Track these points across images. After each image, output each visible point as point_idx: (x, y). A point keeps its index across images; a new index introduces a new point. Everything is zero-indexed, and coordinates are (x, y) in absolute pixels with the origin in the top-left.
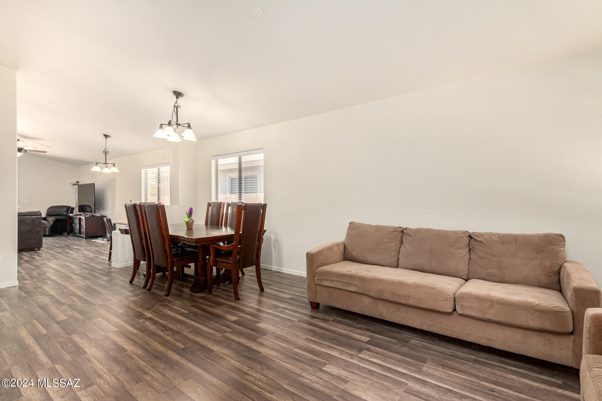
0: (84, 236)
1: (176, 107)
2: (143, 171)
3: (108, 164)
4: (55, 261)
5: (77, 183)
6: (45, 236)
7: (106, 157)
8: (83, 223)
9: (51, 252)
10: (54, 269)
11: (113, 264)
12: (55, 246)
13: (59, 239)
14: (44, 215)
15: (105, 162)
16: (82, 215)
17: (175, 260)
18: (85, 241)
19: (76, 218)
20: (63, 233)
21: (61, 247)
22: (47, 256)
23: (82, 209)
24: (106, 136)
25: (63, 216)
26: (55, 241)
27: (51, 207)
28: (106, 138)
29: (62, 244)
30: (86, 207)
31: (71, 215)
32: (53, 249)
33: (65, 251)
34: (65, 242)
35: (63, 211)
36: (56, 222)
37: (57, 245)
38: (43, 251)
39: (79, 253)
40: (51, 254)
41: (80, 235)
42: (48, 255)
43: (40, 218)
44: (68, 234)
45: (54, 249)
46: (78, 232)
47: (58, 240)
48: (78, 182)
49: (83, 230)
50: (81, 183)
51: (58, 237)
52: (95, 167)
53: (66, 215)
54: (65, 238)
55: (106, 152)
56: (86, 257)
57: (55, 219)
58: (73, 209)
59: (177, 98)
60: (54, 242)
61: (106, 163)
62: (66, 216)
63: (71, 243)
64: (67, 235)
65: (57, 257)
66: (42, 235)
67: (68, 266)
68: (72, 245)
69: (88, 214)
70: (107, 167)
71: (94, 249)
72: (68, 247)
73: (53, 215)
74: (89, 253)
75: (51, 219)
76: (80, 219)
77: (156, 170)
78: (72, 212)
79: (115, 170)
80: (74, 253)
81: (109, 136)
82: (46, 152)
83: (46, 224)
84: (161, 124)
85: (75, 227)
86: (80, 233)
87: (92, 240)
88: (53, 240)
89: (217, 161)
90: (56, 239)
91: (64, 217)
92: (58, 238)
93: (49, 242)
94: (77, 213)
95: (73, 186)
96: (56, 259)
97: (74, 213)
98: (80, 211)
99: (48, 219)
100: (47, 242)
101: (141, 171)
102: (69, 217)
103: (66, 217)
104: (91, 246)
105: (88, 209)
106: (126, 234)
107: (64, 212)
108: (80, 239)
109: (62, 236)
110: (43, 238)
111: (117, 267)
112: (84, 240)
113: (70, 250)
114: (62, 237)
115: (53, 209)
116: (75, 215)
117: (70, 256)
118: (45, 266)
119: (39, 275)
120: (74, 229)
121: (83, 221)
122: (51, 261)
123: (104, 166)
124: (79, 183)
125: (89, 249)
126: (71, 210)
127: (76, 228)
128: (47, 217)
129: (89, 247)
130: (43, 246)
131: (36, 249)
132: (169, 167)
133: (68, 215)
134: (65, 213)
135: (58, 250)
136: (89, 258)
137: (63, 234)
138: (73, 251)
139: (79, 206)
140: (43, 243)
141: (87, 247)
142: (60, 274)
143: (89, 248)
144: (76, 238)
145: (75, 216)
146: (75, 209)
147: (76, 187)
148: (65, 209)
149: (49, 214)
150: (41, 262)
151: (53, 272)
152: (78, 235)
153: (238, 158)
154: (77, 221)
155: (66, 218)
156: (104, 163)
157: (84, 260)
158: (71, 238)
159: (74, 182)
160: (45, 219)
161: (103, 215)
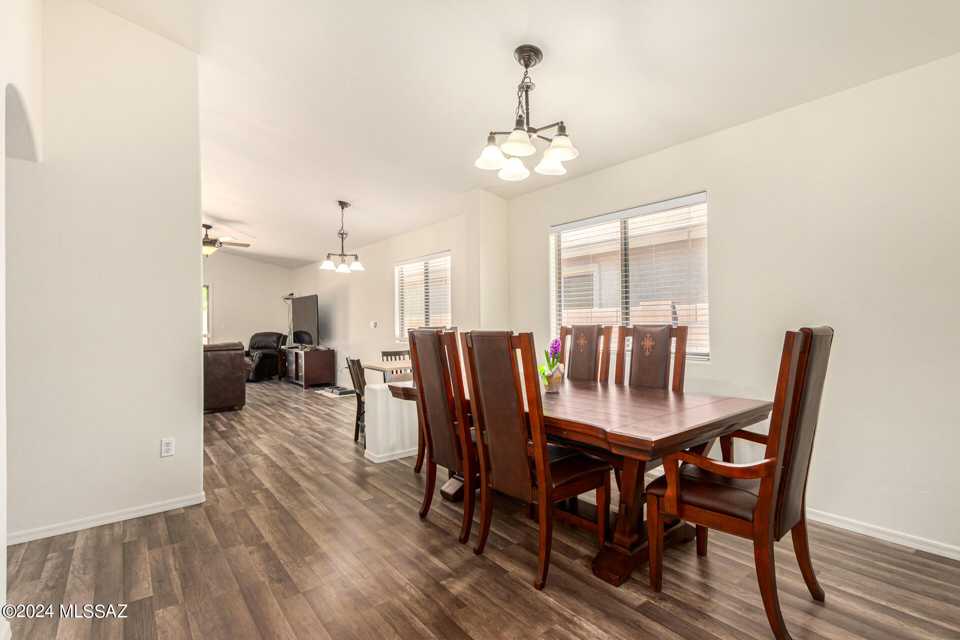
0: (303, 384)
1: (525, 88)
2: (397, 270)
3: (346, 255)
4: (265, 436)
5: (291, 297)
6: (249, 381)
7: (342, 244)
8: (302, 361)
9: (258, 414)
10: (266, 457)
11: (369, 453)
12: (264, 402)
13: (268, 387)
14: (246, 349)
15: (341, 253)
16: (298, 348)
17: (554, 486)
18: (305, 392)
19: (291, 353)
20: (272, 377)
21: (271, 405)
22: (253, 423)
23: (299, 337)
24: (343, 204)
25: (273, 348)
26: (262, 391)
27: (256, 335)
28: (343, 208)
29: (272, 398)
30: (303, 335)
31: (283, 347)
32: (261, 409)
33: (279, 413)
34: (278, 394)
35: (272, 341)
36: (264, 358)
37: (265, 399)
38: (247, 412)
39: (301, 419)
40: (258, 418)
41: (298, 382)
42: (255, 421)
43: (242, 356)
44: (280, 379)
45: (262, 407)
46: (294, 376)
47: (267, 389)
48: (292, 294)
49: (302, 373)
50: (296, 296)
51: (266, 382)
52: (326, 261)
53: (276, 347)
54: (276, 386)
55: (342, 234)
56: (314, 430)
57: (261, 355)
58: (286, 337)
59: (527, 66)
60: (261, 393)
61: (343, 255)
62: (276, 349)
63: (285, 396)
64: (278, 380)
65: (267, 426)
66: (245, 380)
67: (289, 452)
68: (287, 401)
69: (306, 345)
70: (343, 261)
71: (322, 410)
72: (282, 403)
73: (258, 348)
74: (317, 419)
75: (256, 354)
76: (297, 354)
77: (422, 265)
78: (284, 344)
79: (357, 266)
80: (294, 418)
81: (347, 204)
82: (248, 245)
83: (250, 365)
84: (491, 133)
85: (290, 368)
86: (297, 378)
87: (316, 391)
88: (260, 389)
89: (559, 236)
90: (264, 387)
91: (273, 350)
92: (266, 386)
93: (254, 394)
94: (290, 344)
95: (285, 300)
96: (267, 430)
97: (287, 345)
98: (295, 342)
99: (252, 354)
100: (252, 393)
101: (394, 269)
102: (281, 351)
103: (277, 351)
104: (317, 404)
105: (306, 338)
106: (405, 399)
107: (274, 342)
108: (298, 389)
109: (271, 381)
110: (247, 384)
111: (376, 461)
112: (304, 390)
113: (286, 411)
114: (272, 383)
115: (258, 338)
116: (288, 348)
117: (289, 425)
118: (251, 447)
119: (241, 472)
120: (288, 370)
121: (301, 359)
122: (260, 435)
123: (339, 259)
124: (294, 297)
125: (315, 411)
126: (282, 338)
127: (292, 370)
128: (251, 350)
129: (314, 405)
130: (247, 400)
131: (237, 407)
132: (449, 258)
133: (279, 347)
134: (275, 345)
135: (268, 410)
136: (320, 433)
137: (272, 379)
138: (290, 413)
139: (294, 333)
140: (246, 395)
141: (310, 405)
142: (277, 473)
143: (314, 407)
144: (291, 386)
145: (290, 350)
146: (288, 338)
147: (290, 302)
148: (275, 338)
149: (253, 347)
150: (245, 437)
151: (265, 466)
152: (294, 381)
153: (619, 223)
154: (292, 358)
155: (277, 353)
156: (340, 255)
157: (312, 436)
158: (285, 386)
159: (287, 294)
160: (248, 354)
161: (329, 349)
